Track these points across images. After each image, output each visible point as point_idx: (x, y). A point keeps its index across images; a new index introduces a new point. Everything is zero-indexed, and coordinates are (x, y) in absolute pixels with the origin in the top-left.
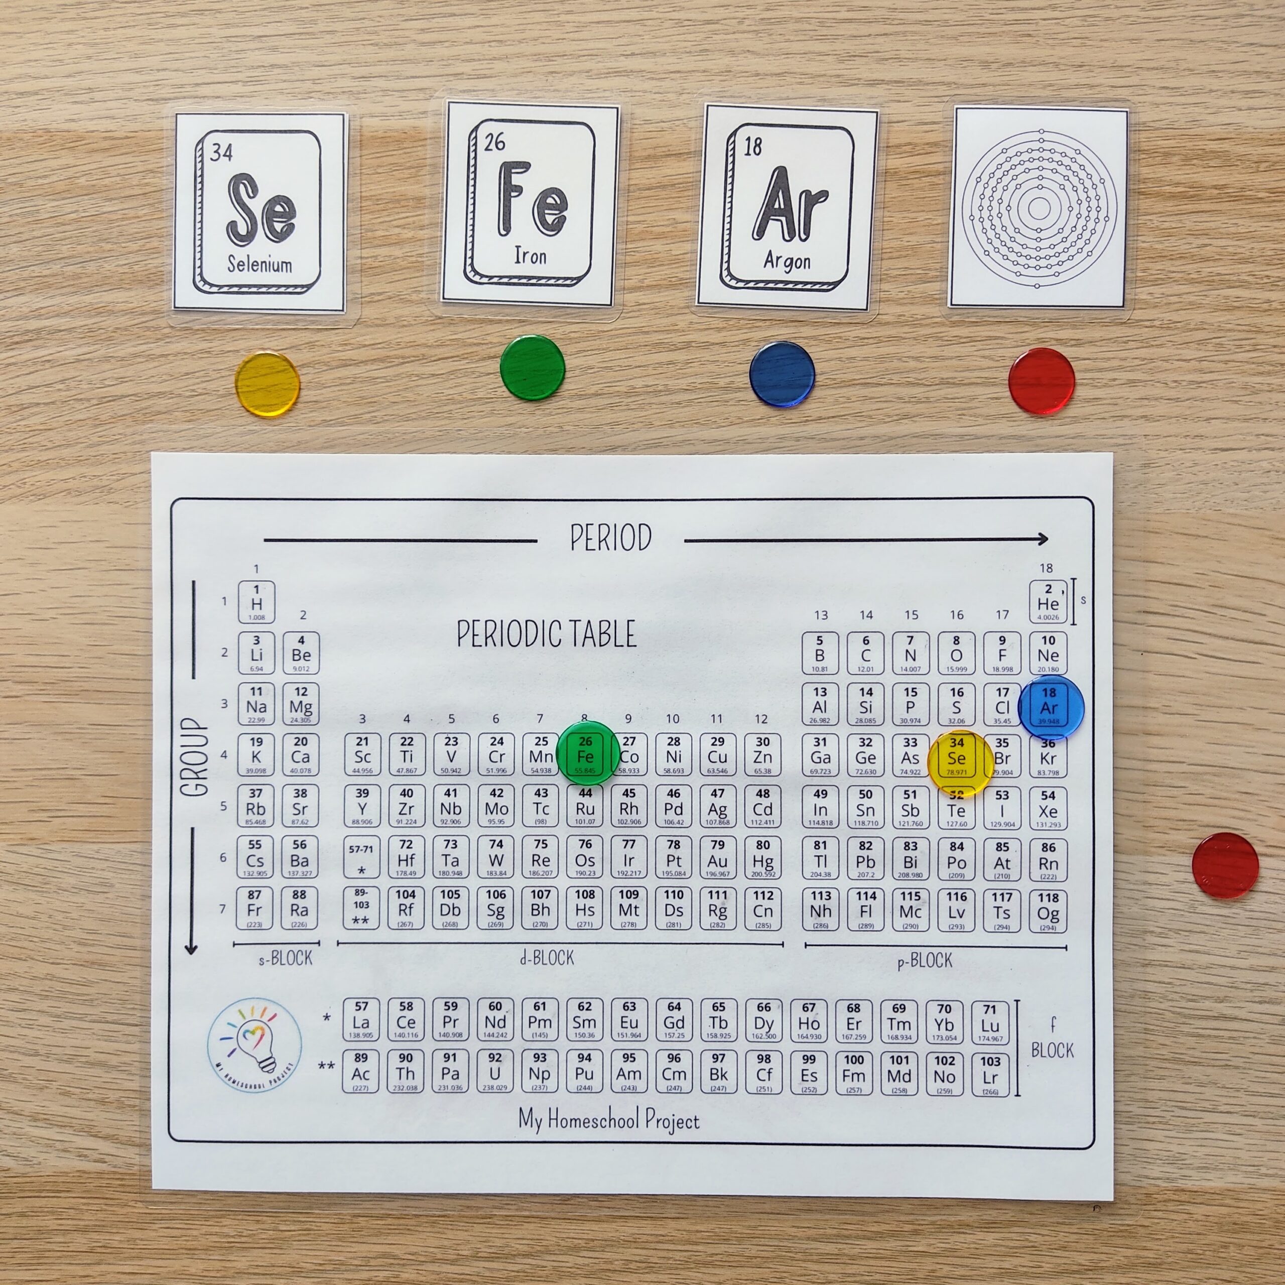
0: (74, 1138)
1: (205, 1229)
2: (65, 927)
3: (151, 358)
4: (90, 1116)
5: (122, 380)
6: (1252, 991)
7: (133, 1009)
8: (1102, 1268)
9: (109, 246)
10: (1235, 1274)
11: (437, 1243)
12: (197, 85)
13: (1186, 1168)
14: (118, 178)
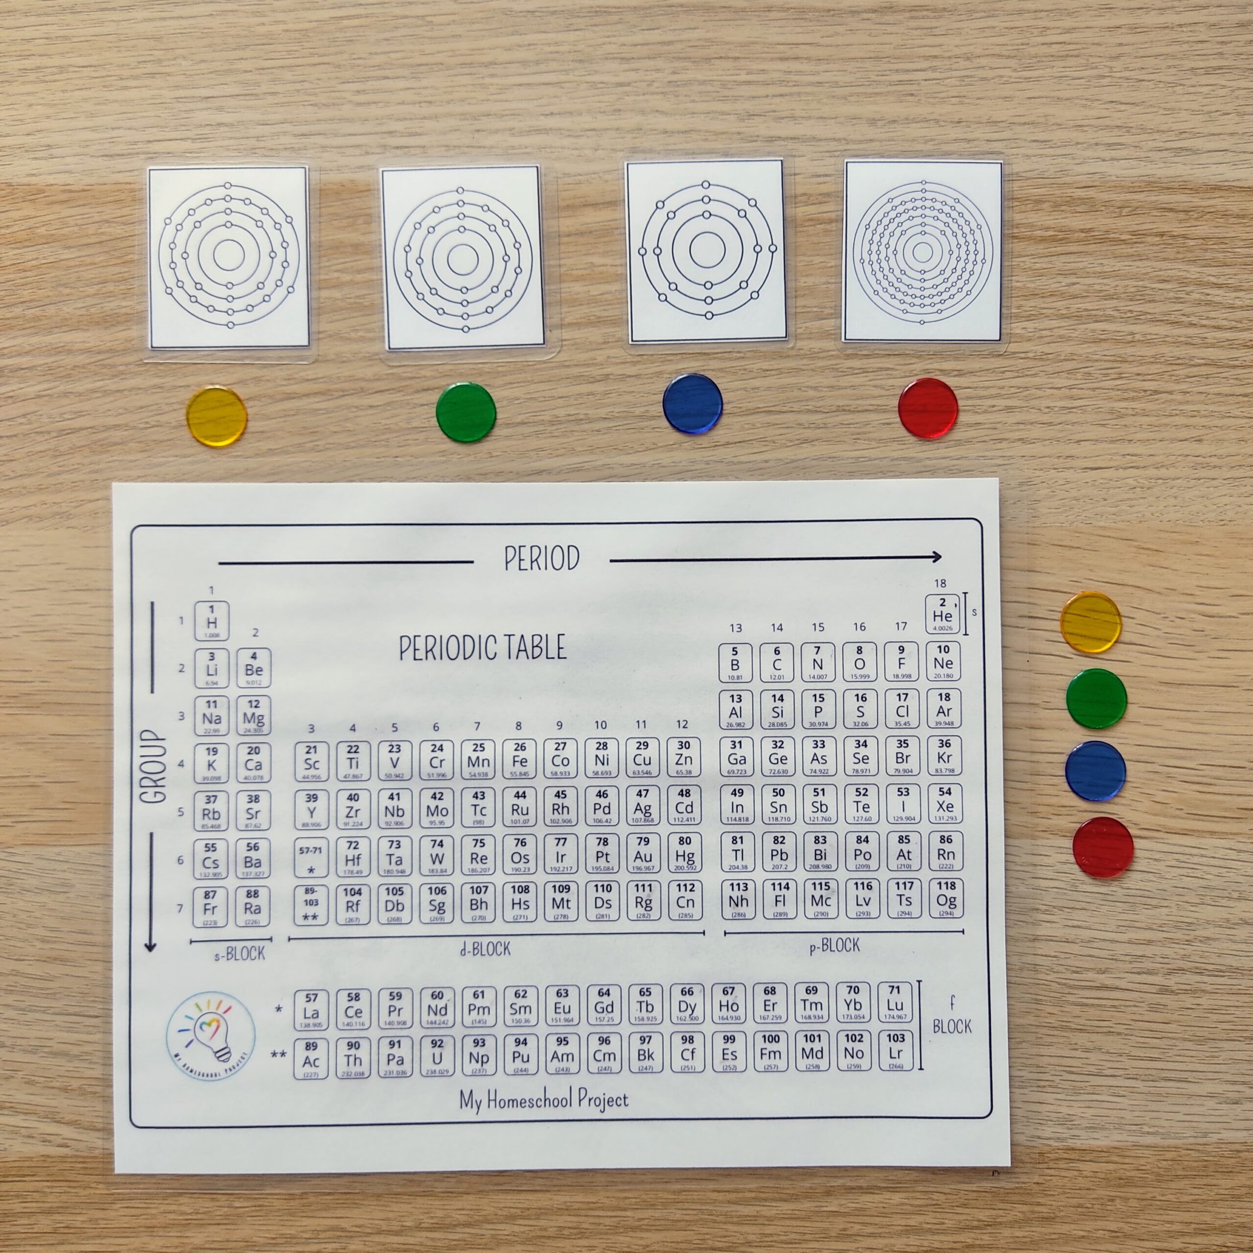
0: (36, 1124)
1: (163, 1208)
2: (29, 926)
3: (106, 393)
4: (53, 1103)
5: (80, 414)
6: (1131, 962)
7: (93, 1001)
8: (1000, 1223)
9: (68, 291)
10: (1121, 1225)
11: (382, 1215)
12: (149, 142)
13: (1077, 1128)
14: (76, 228)
